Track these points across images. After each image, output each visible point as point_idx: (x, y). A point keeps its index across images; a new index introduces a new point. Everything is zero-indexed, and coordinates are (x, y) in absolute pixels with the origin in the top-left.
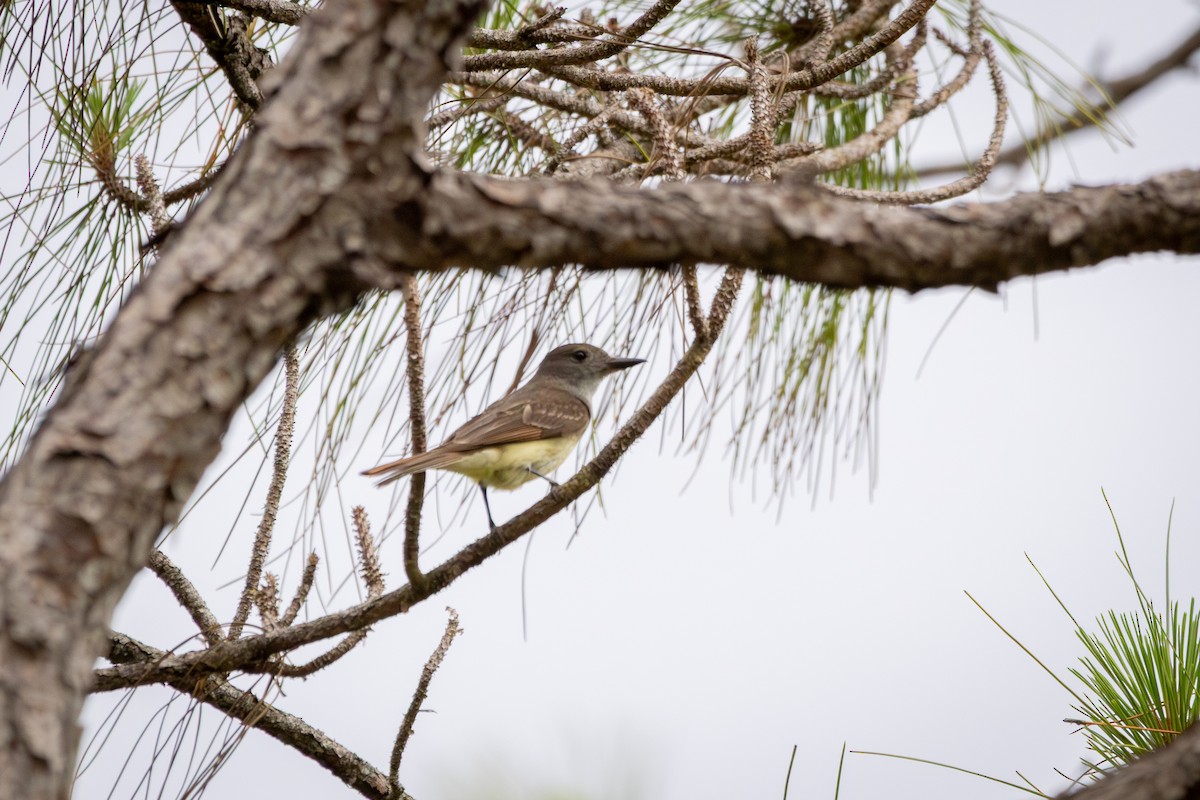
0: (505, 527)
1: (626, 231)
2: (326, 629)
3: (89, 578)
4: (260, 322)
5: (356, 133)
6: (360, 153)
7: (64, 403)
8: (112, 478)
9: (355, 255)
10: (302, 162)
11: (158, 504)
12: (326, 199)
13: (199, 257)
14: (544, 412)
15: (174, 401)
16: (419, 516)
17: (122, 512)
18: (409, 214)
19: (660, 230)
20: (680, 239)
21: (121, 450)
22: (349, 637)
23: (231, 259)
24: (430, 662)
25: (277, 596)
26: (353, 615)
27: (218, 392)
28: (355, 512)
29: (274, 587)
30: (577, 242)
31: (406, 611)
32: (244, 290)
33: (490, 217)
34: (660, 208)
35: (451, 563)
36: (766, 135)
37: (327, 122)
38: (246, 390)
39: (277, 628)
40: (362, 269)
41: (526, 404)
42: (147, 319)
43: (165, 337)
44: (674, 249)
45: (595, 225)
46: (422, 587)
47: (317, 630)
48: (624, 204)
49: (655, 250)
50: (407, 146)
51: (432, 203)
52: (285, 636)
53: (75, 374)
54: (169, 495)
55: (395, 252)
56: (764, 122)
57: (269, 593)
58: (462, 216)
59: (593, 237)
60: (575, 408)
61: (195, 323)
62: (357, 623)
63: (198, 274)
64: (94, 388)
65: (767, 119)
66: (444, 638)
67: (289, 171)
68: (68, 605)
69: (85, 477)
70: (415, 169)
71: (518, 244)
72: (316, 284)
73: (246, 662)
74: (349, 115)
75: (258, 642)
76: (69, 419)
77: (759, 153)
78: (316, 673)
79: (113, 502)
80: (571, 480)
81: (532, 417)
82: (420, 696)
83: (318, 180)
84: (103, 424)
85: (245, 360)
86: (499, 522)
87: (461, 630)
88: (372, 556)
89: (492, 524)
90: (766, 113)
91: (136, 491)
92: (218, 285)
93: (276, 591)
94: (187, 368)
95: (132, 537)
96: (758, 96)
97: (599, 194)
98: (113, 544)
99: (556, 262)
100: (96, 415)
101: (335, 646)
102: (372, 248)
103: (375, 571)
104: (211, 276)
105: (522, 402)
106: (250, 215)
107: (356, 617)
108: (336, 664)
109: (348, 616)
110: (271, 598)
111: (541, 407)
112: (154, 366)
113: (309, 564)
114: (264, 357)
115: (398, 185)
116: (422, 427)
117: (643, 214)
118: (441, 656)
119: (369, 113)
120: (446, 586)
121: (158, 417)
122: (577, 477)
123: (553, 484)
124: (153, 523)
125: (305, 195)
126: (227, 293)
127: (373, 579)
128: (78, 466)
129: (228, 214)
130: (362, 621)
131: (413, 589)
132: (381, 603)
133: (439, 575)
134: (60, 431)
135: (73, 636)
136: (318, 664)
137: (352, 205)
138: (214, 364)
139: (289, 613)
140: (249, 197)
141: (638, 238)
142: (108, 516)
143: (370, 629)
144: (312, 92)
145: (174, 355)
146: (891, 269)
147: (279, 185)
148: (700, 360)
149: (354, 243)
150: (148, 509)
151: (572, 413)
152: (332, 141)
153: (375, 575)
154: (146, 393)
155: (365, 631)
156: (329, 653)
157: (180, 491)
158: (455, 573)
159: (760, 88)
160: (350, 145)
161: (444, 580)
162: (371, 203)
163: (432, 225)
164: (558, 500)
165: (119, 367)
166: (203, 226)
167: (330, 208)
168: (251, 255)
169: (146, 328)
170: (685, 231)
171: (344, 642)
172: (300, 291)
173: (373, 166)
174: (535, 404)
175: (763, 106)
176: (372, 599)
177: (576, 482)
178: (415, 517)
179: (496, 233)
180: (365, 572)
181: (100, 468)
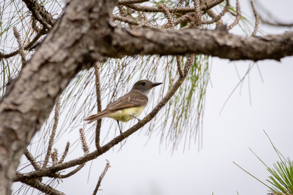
0: (125, 133)
1: (171, 44)
2: (72, 164)
3: (14, 146)
4: (64, 71)
5: (92, 15)
6: (93, 21)
7: (6, 95)
8: (21, 117)
9: (92, 51)
10: (76, 24)
11: (34, 125)
12: (83, 35)
13: (46, 52)
14: (134, 99)
15: (39, 95)
16: (100, 130)
17: (24, 127)
18: (108, 39)
19: (181, 43)
20: (187, 46)
21: (24, 109)
22: (79, 166)
23: (55, 53)
24: (101, 175)
25: (57, 155)
26: (81, 159)
27: (52, 92)
28: (80, 130)
29: (56, 152)
30: (157, 47)
31: (96, 158)
32: (60, 62)
33: (131, 40)
34: (181, 37)
35: (109, 144)
36: (199, 17)
37: (84, 12)
38: (60, 91)
39: (58, 164)
40: (94, 55)
41: (129, 97)
42: (31, 70)
43: (36, 76)
44: (185, 49)
45: (163, 42)
46: (101, 151)
47: (70, 164)
48: (171, 36)
49: (180, 50)
50: (107, 19)
51: (114, 36)
52: (60, 166)
53: (10, 87)
54: (38, 122)
55: (104, 50)
56: (199, 13)
57: (55, 154)
58: (123, 40)
59: (162, 46)
60: (143, 98)
61: (45, 71)
62: (81, 162)
63: (46, 57)
64: (16, 91)
65: (199, 12)
66: (105, 169)
67: (72, 26)
68: (8, 154)
69: (13, 116)
70: (110, 26)
71: (140, 48)
72: (80, 60)
73: (49, 174)
74: (90, 10)
75: (52, 168)
76: (8, 100)
77: (197, 22)
78: (69, 177)
79: (22, 124)
80: (144, 118)
81: (131, 101)
82: (98, 185)
83: (81, 29)
84: (18, 101)
85: (60, 82)
86: (123, 131)
87: (110, 166)
88: (85, 143)
89: (121, 132)
90: (199, 10)
91: (28, 121)
92: (52, 60)
93: (57, 154)
94: (43, 85)
95: (27, 134)
96: (196, 6)
97: (163, 33)
98: (21, 136)
99: (151, 53)
100: (16, 99)
101: (75, 169)
102: (97, 49)
103: (86, 147)
104: (50, 58)
105: (128, 97)
106: (61, 40)
107: (81, 160)
108: (75, 174)
109: (79, 160)
110: (56, 155)
111: (133, 98)
112: (33, 84)
113: (67, 145)
114: (65, 81)
115: (104, 31)
116: (100, 104)
117: (176, 39)
118: (104, 174)
119: (96, 10)
120: (107, 151)
121: (34, 99)
122: (146, 118)
123: (139, 120)
124: (33, 130)
125: (77, 34)
126: (54, 63)
127: (85, 149)
128: (11, 114)
129: (55, 39)
130: (83, 161)
131: (98, 152)
132: (88, 156)
133: (106, 147)
134: (6, 104)
135: (9, 164)
136: (70, 174)
137: (91, 37)
138: (51, 83)
139: (61, 159)
140: (61, 34)
141: (175, 46)
142: (20, 129)
143: (85, 164)
144: (79, 4)
145: (39, 81)
146: (249, 55)
147: (69, 31)
148: (181, 83)
149: (92, 48)
150: (32, 126)
151: (143, 99)
152: (85, 18)
153: (86, 148)
154: (31, 92)
155: (84, 165)
156: (73, 171)
157: (41, 121)
158: (110, 146)
159: (197, 3)
160: (90, 19)
161: (107, 149)
162: (96, 36)
163: (114, 42)
164: (140, 125)
165: (23, 85)
166: (47, 43)
167: (84, 37)
168: (61, 51)
169: (31, 73)
170: (189, 44)
171: (78, 168)
172: (76, 62)
173: (97, 25)
174: (132, 97)
175: (198, 8)
176: (85, 155)
177: (145, 119)
178: (99, 130)
179: (133, 44)
180: (83, 148)
181: (17, 115)
